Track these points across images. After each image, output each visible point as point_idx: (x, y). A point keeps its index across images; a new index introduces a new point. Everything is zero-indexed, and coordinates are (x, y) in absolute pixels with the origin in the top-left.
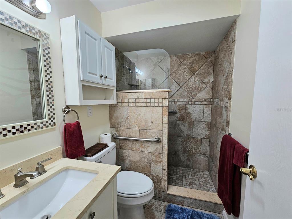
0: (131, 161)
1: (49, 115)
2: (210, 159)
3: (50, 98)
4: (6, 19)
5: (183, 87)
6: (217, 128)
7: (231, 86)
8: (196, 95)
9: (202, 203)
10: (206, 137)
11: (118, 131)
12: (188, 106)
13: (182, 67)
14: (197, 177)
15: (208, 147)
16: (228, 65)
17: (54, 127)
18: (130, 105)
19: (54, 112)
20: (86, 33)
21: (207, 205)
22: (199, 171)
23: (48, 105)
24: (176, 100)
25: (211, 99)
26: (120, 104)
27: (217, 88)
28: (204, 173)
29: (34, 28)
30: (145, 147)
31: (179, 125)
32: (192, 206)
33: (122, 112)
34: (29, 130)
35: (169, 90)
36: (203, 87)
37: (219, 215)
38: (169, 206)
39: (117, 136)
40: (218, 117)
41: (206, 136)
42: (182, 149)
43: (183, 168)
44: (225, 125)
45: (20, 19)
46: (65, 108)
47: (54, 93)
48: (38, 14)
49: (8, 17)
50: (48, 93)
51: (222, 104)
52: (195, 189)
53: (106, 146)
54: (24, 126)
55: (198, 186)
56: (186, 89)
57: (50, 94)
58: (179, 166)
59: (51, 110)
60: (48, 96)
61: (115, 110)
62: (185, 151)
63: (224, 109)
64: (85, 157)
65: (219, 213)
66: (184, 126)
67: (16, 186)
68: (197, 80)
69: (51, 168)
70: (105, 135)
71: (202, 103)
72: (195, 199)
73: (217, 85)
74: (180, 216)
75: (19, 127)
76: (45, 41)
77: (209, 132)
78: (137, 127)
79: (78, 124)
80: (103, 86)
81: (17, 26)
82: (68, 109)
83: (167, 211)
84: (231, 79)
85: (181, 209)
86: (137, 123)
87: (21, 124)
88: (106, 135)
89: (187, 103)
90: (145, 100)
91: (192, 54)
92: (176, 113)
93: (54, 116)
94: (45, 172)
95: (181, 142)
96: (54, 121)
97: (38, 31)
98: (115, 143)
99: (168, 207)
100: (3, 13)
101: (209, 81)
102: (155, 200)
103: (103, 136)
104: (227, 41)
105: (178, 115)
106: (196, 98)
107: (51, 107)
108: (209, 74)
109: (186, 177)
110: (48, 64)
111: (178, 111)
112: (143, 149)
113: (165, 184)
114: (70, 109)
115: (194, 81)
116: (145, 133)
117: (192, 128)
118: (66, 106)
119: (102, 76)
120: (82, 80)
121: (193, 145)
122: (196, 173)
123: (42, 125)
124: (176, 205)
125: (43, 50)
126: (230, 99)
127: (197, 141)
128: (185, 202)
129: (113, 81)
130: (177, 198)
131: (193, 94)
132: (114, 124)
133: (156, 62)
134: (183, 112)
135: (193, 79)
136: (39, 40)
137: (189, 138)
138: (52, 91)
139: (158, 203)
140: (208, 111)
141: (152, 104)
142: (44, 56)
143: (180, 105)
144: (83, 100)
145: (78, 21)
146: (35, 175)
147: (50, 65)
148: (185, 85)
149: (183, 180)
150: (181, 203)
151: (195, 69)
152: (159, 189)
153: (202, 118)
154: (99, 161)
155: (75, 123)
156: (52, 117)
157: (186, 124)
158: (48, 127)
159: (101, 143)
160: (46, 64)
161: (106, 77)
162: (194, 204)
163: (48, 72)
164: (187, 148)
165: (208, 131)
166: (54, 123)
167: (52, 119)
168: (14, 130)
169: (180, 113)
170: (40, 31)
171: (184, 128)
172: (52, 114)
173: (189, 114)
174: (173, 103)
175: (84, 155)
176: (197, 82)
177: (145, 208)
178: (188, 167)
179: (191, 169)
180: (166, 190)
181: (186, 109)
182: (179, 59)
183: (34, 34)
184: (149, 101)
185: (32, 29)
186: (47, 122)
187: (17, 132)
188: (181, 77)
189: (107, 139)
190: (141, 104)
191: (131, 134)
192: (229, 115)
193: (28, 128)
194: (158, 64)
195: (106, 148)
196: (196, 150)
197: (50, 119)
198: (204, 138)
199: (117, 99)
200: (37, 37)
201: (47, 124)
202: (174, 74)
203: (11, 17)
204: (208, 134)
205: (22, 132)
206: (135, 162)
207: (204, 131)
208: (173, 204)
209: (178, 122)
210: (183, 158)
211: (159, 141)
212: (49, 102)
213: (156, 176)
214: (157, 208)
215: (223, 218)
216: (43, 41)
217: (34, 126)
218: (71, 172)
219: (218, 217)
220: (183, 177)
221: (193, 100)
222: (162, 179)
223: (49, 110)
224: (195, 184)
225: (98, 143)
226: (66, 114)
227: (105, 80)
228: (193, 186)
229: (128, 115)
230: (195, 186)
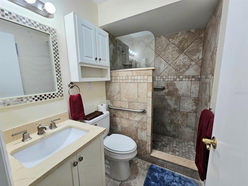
0: (122, 127)
1: (59, 88)
2: (195, 131)
3: (59, 77)
4: (27, 22)
5: (172, 65)
6: (202, 103)
7: (215, 62)
8: (184, 72)
9: (181, 168)
10: (192, 112)
11: (112, 103)
12: (176, 82)
13: (171, 46)
14: (181, 146)
15: (194, 121)
16: (214, 41)
17: (62, 97)
18: (121, 81)
19: (62, 86)
20: (82, 25)
21: (185, 170)
22: (184, 142)
23: (58, 82)
24: (164, 77)
25: (199, 76)
26: (113, 81)
27: (204, 65)
28: (189, 143)
29: (45, 26)
30: (133, 116)
31: (166, 100)
32: (172, 169)
33: (115, 87)
34: (46, 99)
35: (153, 68)
36: (191, 64)
37: (196, 180)
38: (152, 166)
39: (111, 106)
40: (203, 93)
41: (192, 110)
42: (169, 121)
43: (169, 137)
44: (208, 100)
45: (36, 20)
46: (70, 84)
47: (62, 73)
48: (48, 15)
49: (28, 21)
50: (57, 73)
51: (207, 80)
52: (177, 155)
53: (101, 113)
54: (43, 96)
55: (180, 154)
56: (174, 67)
57: (58, 73)
58: (166, 135)
59: (60, 85)
60: (57, 75)
61: (110, 86)
62: (172, 122)
63: (208, 85)
64: (85, 121)
65: (196, 178)
66: (171, 100)
67: (38, 134)
68: (186, 58)
69: (60, 125)
70: (101, 105)
71: (190, 79)
72: (175, 164)
73: (204, 62)
74: (160, 174)
75: (39, 96)
76: (53, 34)
77: (196, 106)
78: (126, 100)
79: (79, 96)
80: (98, 67)
81: (34, 26)
82: (72, 85)
83: (149, 169)
84: (215, 55)
85: (162, 169)
86: (127, 97)
87: (40, 94)
88: (103, 105)
89: (175, 80)
90: (133, 78)
91: (181, 33)
92: (164, 89)
93: (62, 90)
94: (56, 127)
95: (169, 114)
96: (62, 93)
97: (48, 28)
98: (109, 112)
99: (150, 167)
100: (24, 18)
101: (198, 58)
102: (141, 160)
103: (100, 106)
104: (215, 16)
105: (166, 91)
106: (184, 74)
107: (60, 83)
108: (198, 51)
109: (171, 145)
110: (56, 52)
111: (166, 87)
112: (131, 118)
113: (149, 148)
114: (73, 85)
115: (182, 59)
116: (133, 105)
117: (178, 103)
118: (71, 82)
119: (96, 59)
120: (80, 63)
121: (179, 117)
122: (181, 143)
123: (54, 96)
124: (158, 166)
125: (52, 41)
126: (213, 75)
127: (184, 114)
128: (165, 165)
129: (107, 62)
130: (159, 161)
131: (181, 71)
132: (109, 97)
133: (147, 43)
134: (171, 88)
135: (182, 57)
136: (49, 34)
137: (176, 112)
138: (60, 72)
139: (143, 162)
140: (195, 88)
141: (139, 81)
142: (53, 46)
143: (168, 82)
144: (82, 77)
145: (76, 16)
146: (47, 128)
147: (57, 52)
148: (173, 63)
149: (167, 147)
150: (162, 165)
151: (184, 47)
152: (144, 151)
153: (189, 94)
154: (95, 124)
155: (77, 95)
156: (60, 90)
157: (174, 99)
158: (58, 97)
159: (99, 111)
160: (55, 52)
161: (100, 60)
162: (173, 168)
163: (57, 57)
164: (174, 120)
165: (194, 106)
166: (62, 94)
167: (61, 92)
168: (36, 98)
169: (168, 88)
170: (49, 28)
171: (171, 102)
172: (60, 88)
173: (177, 90)
174: (162, 80)
175: (84, 118)
176: (186, 60)
177: (132, 165)
178: (174, 136)
179: (177, 139)
180: (150, 153)
181: (174, 85)
182: (168, 39)
183: (45, 30)
184: (136, 78)
185: (44, 27)
186: (57, 94)
187: (38, 100)
188: (170, 55)
189: (103, 108)
190: (130, 81)
191: (122, 105)
192: (211, 91)
193: (45, 97)
194: (148, 45)
195: (101, 115)
196: (182, 122)
197: (59, 92)
198: (190, 112)
199: (111, 77)
200: (48, 32)
201: (58, 95)
202: (163, 53)
203: (29, 20)
204: (195, 108)
205: (41, 100)
206: (125, 128)
207: (191, 106)
208: (155, 165)
209: (166, 97)
210: (170, 128)
211: (144, 112)
212: (58, 80)
213: (142, 141)
214: (141, 165)
215: (200, 184)
216: (52, 35)
217: (49, 96)
218: (73, 130)
219: (195, 182)
220: (167, 145)
221: (181, 77)
222: (146, 143)
223: (58, 85)
224: (178, 151)
225: (96, 111)
226: (70, 88)
227: (100, 62)
228: (175, 153)
229: (120, 90)
230: (177, 153)
